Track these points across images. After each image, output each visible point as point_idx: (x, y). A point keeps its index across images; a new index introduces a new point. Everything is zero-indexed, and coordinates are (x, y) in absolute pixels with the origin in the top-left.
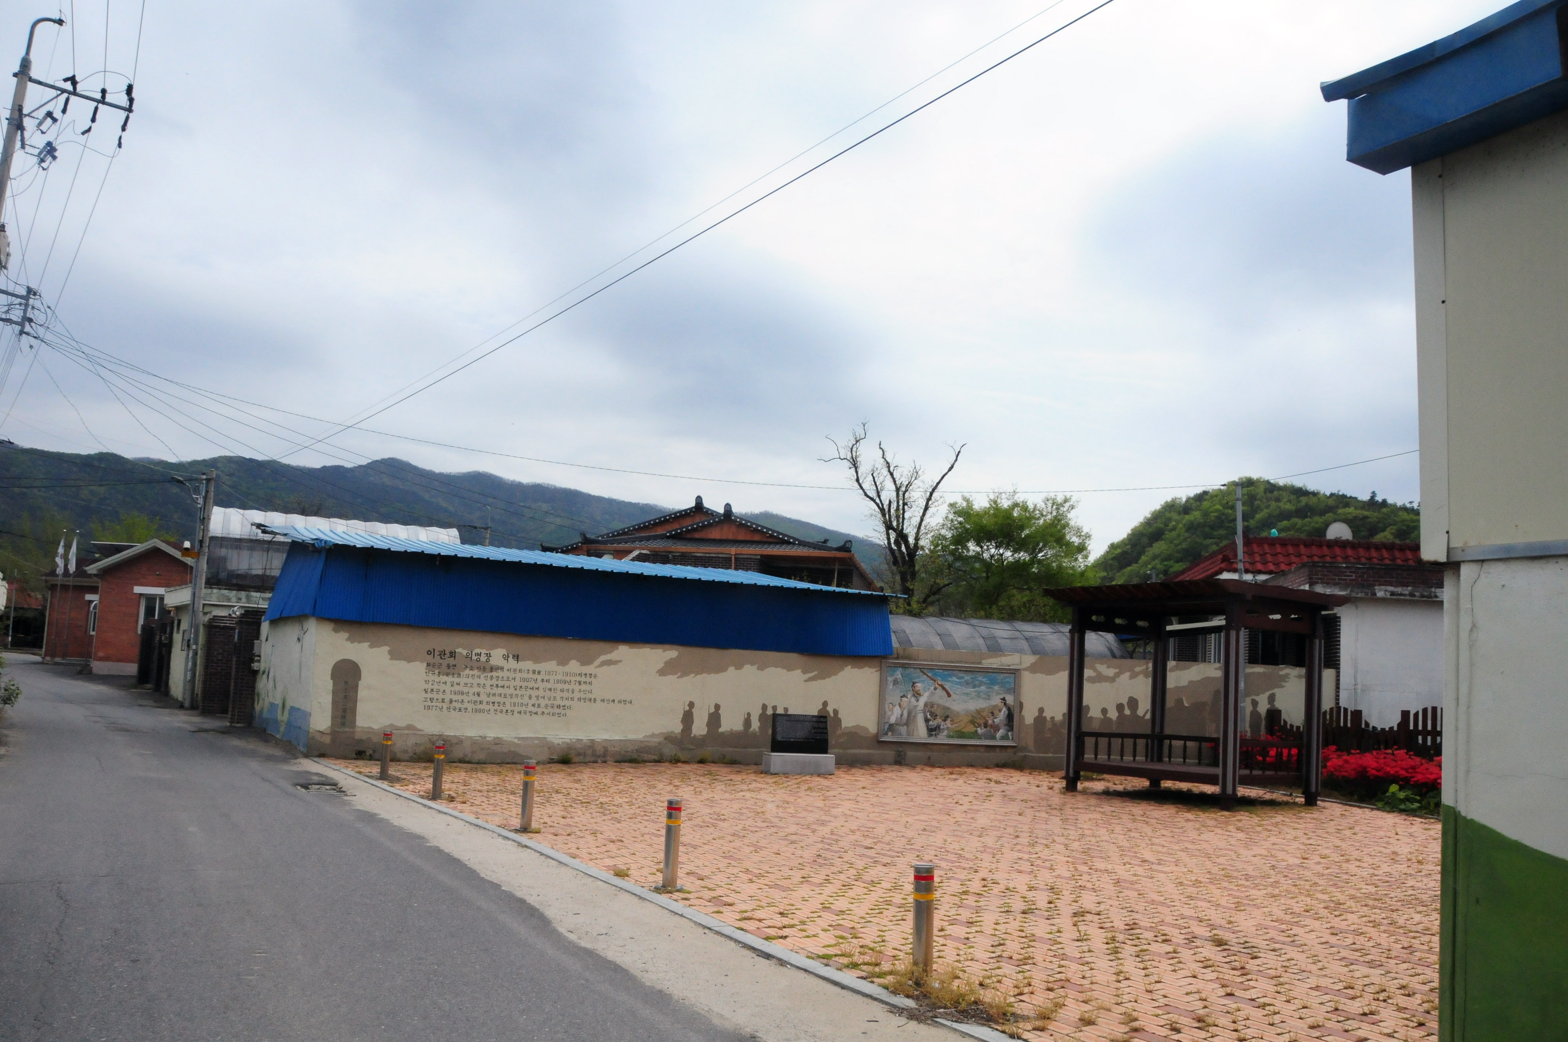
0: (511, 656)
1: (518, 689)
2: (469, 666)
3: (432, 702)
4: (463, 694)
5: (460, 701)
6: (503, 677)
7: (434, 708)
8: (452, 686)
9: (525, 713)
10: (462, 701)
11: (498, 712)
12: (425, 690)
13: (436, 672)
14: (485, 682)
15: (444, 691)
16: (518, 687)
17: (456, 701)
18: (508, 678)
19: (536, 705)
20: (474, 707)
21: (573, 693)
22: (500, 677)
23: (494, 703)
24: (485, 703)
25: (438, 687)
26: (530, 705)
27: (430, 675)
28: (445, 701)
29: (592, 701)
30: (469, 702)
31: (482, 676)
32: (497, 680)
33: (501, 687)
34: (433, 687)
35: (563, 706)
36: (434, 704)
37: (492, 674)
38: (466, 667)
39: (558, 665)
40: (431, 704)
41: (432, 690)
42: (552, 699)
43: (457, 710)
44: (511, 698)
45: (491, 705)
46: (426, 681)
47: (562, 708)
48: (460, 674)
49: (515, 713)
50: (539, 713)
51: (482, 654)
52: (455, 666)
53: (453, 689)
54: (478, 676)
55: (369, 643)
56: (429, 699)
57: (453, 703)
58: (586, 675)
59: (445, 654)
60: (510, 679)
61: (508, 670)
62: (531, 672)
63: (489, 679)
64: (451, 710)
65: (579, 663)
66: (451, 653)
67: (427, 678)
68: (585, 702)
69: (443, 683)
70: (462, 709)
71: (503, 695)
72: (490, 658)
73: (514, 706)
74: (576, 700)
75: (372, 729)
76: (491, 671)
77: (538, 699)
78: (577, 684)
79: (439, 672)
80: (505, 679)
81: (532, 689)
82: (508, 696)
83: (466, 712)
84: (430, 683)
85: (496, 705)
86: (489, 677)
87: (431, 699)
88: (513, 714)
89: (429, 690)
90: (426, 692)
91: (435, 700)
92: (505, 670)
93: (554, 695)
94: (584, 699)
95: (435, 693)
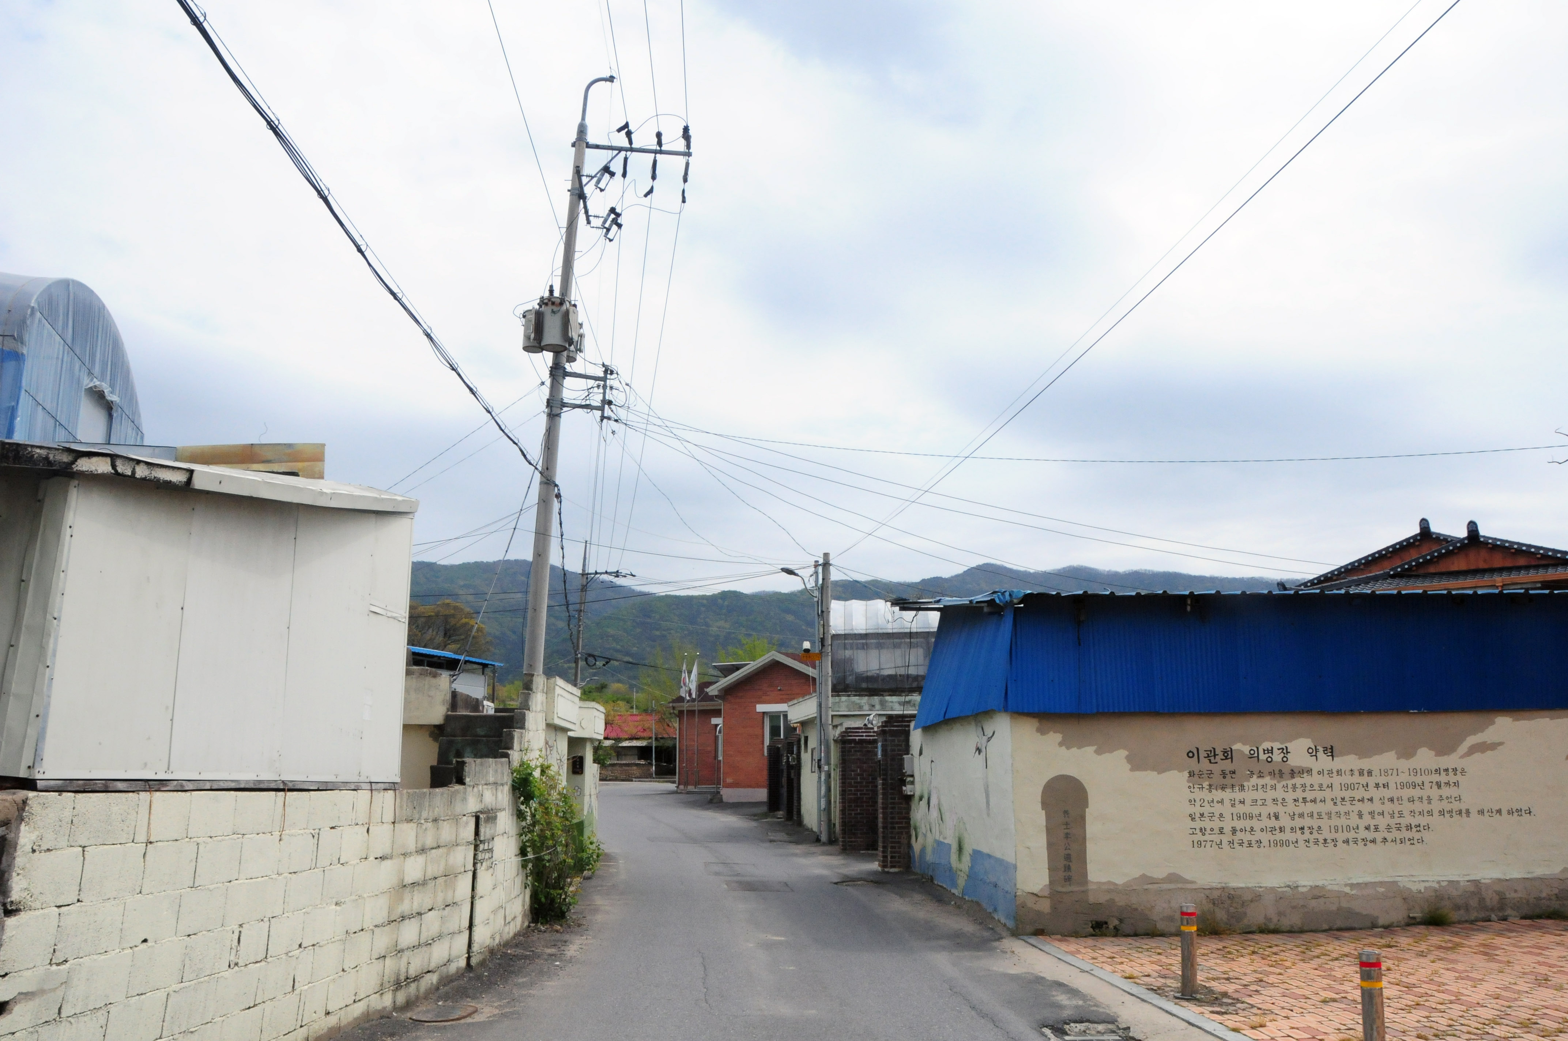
0: (1321, 749)
1: (1339, 803)
2: (1256, 771)
3: (1204, 834)
4: (1251, 817)
5: (1248, 829)
6: (1312, 786)
7: (1209, 844)
8: (1233, 805)
9: (1356, 843)
10: (1252, 829)
11: (1311, 844)
12: (1190, 815)
13: (1206, 784)
14: (1285, 795)
15: (1221, 815)
16: (1339, 799)
17: (1241, 830)
18: (1321, 786)
19: (1372, 828)
20: (1272, 838)
21: (1429, 803)
22: (1308, 785)
23: (1302, 828)
24: (1288, 830)
25: (1212, 810)
26: (1362, 828)
27: (1196, 790)
28: (1225, 831)
29: (1464, 815)
30: (1262, 830)
31: (1279, 786)
32: (1304, 791)
33: (1312, 801)
34: (1202, 810)
35: (1416, 826)
36: (1207, 837)
37: (1293, 781)
38: (1252, 773)
39: (1398, 758)
40: (1202, 838)
41: (1202, 815)
42: (1396, 815)
43: (1246, 844)
44: (1330, 818)
45: (1299, 832)
46: (1190, 801)
47: (1414, 829)
48: (1242, 786)
49: (1340, 843)
50: (1379, 840)
51: (1275, 750)
52: (1234, 773)
53: (1235, 811)
54: (1272, 786)
55: (1094, 748)
56: (1198, 831)
57: (1238, 833)
58: (1446, 770)
59: (1215, 755)
60: (1325, 786)
61: (1319, 773)
62: (1356, 773)
63: (1290, 790)
64: (1236, 845)
65: (1433, 753)
66: (1225, 752)
67: (1192, 796)
68: (1451, 817)
69: (1218, 802)
70: (1253, 842)
71: (1315, 815)
72: (1289, 756)
73: (1337, 831)
74: (1436, 813)
75: (1115, 884)
76: (1293, 777)
77: (1373, 818)
78: (1435, 787)
79: (1210, 786)
80: (1316, 787)
81: (1362, 800)
82: (1324, 815)
83: (1259, 847)
84: (1198, 803)
85: (1307, 831)
86: (1290, 786)
87: (1201, 829)
88: (1335, 846)
89: (1198, 815)
90: (1193, 819)
91: (1208, 831)
92: (1315, 772)
93: (1400, 808)
94: (1450, 812)
95: (1207, 819)
